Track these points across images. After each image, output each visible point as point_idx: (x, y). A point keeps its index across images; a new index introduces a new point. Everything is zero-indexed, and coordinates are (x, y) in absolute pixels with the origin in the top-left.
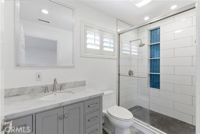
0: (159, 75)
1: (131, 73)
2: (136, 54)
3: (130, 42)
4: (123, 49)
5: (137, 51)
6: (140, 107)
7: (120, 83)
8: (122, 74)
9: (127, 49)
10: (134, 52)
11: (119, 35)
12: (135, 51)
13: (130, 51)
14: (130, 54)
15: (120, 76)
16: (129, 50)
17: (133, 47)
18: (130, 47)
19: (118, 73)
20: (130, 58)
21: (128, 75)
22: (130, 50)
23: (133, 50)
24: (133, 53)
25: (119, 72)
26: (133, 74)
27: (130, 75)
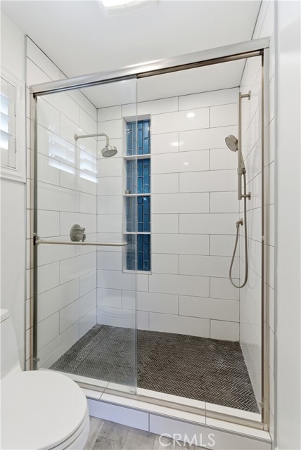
0: (149, 235)
1: (77, 235)
2: (94, 180)
3: (76, 138)
4: (53, 153)
5: (96, 172)
6: (103, 326)
7: (39, 269)
8: (44, 240)
9: (64, 157)
10: (86, 172)
11: (35, 95)
12: (90, 168)
13: (76, 168)
14: (76, 176)
15: (40, 247)
16: (72, 161)
17: (83, 156)
18: (76, 154)
19: (29, 235)
20: (74, 188)
21: (68, 239)
22: (76, 165)
23: (83, 166)
24: (83, 176)
25: (35, 230)
26: (84, 238)
27: (74, 238)
